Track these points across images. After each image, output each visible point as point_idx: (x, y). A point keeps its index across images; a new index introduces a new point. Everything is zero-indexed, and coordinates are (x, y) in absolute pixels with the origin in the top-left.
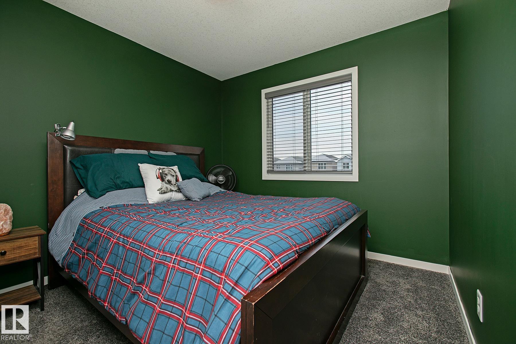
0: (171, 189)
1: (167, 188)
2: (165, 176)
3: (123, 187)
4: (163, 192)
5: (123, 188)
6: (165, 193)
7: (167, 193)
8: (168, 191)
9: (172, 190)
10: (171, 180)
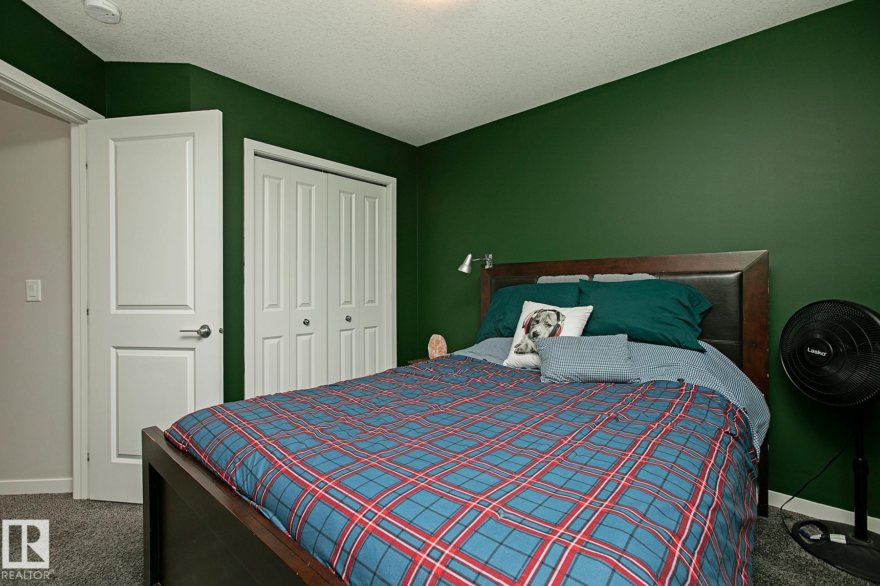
0: (532, 349)
1: (527, 345)
2: (534, 325)
3: (504, 334)
4: (520, 351)
5: (506, 336)
6: (521, 353)
7: (524, 353)
8: (527, 351)
9: (534, 351)
10: (539, 333)
